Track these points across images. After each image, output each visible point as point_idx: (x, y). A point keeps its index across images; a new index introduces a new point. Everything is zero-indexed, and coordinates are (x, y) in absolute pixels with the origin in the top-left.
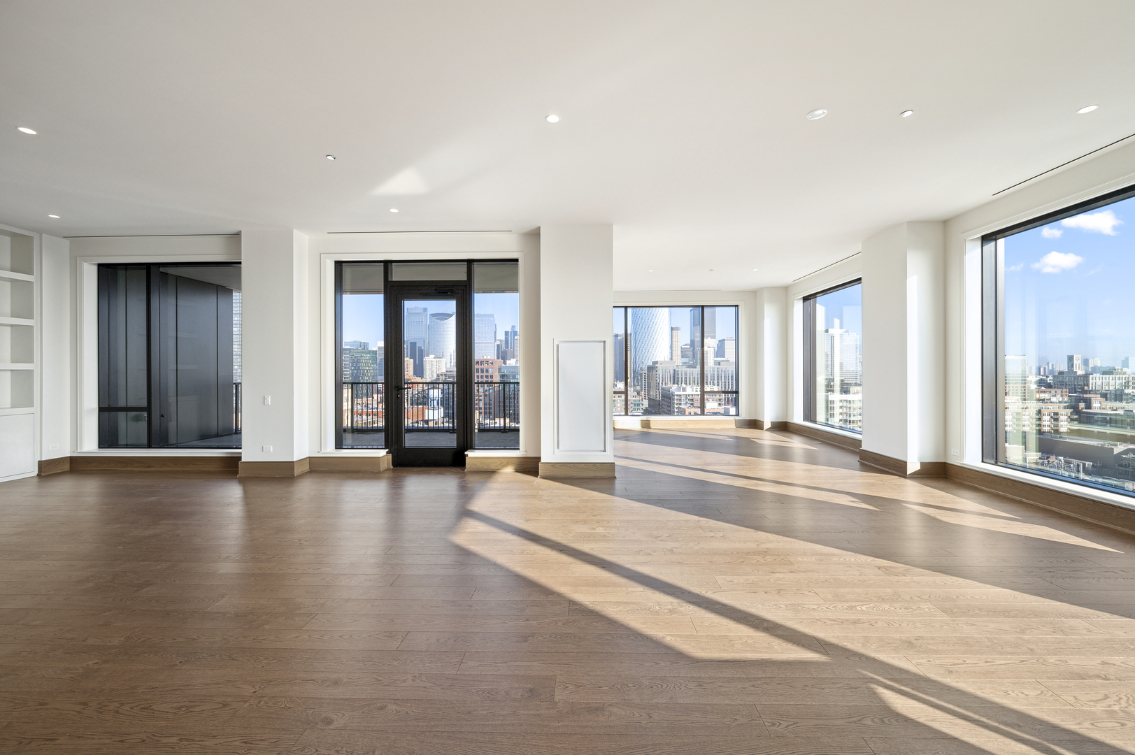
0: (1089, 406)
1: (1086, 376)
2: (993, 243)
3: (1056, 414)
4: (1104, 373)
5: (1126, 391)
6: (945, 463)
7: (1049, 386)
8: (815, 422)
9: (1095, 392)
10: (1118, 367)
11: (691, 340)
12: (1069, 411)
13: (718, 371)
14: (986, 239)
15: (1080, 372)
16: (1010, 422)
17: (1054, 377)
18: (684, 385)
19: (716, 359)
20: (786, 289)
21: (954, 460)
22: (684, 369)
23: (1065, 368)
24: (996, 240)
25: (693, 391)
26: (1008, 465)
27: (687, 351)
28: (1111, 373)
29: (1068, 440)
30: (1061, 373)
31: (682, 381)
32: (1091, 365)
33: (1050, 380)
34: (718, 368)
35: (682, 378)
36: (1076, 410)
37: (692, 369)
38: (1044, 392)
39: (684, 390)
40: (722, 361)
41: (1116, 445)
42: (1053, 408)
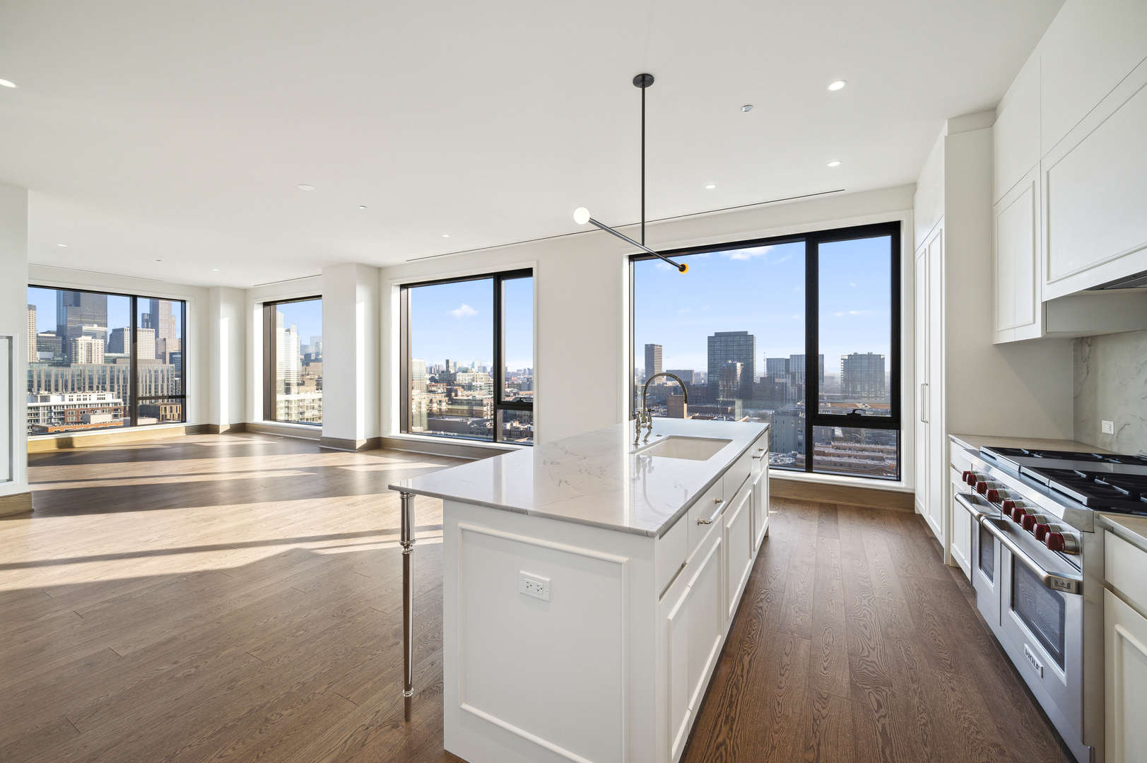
0: (456, 395)
1: (455, 374)
2: (406, 290)
3: (440, 401)
4: (464, 372)
5: (474, 384)
6: (379, 438)
7: (436, 381)
8: (275, 420)
9: (459, 385)
10: (470, 368)
11: (58, 327)
12: (447, 398)
13: (111, 372)
14: (403, 287)
15: (452, 372)
16: (414, 409)
17: (439, 375)
18: (43, 393)
19: (107, 354)
20: (245, 291)
21: (384, 435)
22: (45, 367)
23: (444, 368)
24: (408, 288)
25: (63, 400)
26: (414, 433)
27: (50, 342)
28: (466, 372)
29: (447, 419)
30: (443, 372)
31: (39, 386)
32: (458, 367)
33: (437, 377)
34: (111, 367)
35: (39, 382)
36: (451, 399)
37: (61, 369)
38: (434, 386)
39: (45, 399)
40: (121, 358)
41: (468, 420)
42: (438, 397)
